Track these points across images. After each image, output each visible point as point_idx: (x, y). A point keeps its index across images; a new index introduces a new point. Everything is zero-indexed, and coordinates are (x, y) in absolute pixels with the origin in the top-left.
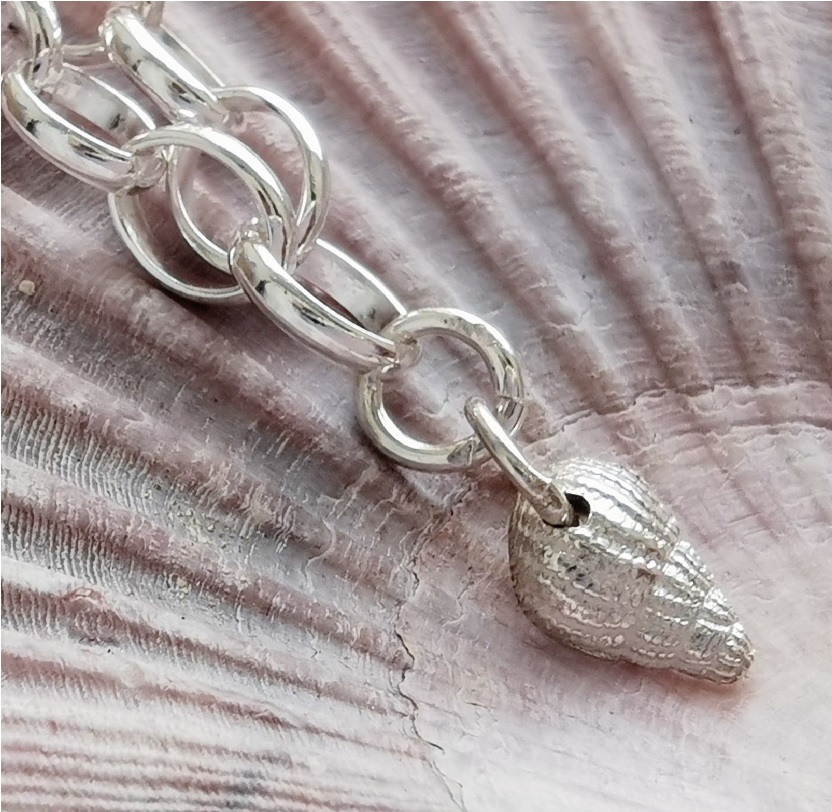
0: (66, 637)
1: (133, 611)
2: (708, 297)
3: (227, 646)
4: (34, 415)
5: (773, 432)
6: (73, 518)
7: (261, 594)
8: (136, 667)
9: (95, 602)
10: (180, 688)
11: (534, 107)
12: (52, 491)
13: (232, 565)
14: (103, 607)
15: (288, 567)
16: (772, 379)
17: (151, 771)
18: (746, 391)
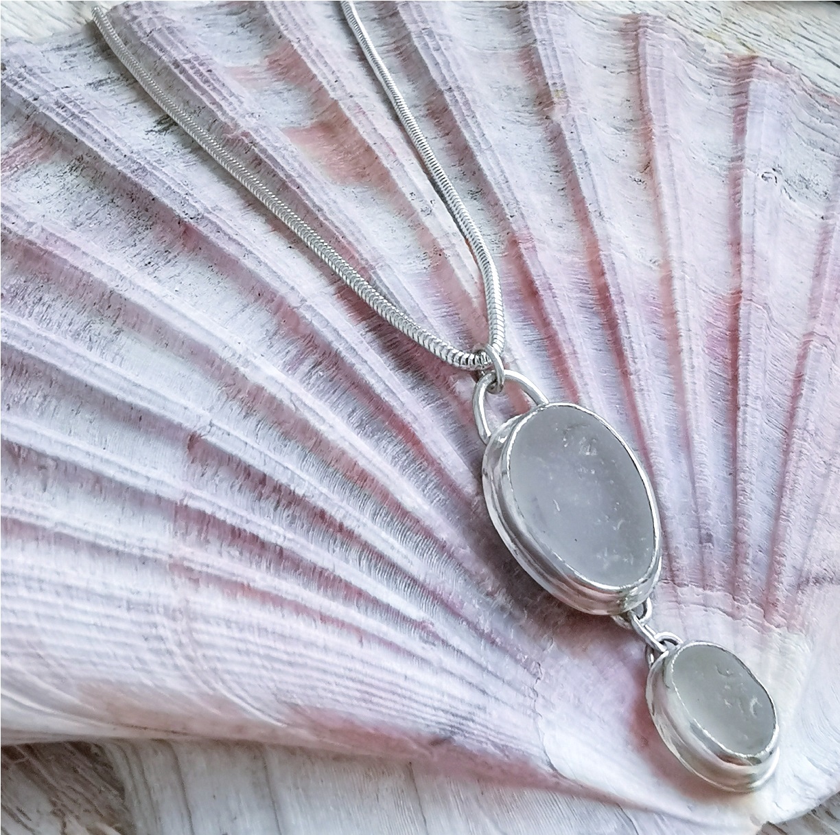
0: (418, 639)
1: (444, 634)
2: (698, 546)
3: (475, 656)
4: (426, 538)
5: (706, 611)
6: (431, 588)
7: (492, 636)
8: (440, 659)
9: (431, 626)
10: (454, 671)
11: (653, 444)
12: (426, 575)
13: (485, 620)
14: (433, 630)
15: (506, 626)
16: (712, 588)
17: (436, 704)
18: (701, 590)
